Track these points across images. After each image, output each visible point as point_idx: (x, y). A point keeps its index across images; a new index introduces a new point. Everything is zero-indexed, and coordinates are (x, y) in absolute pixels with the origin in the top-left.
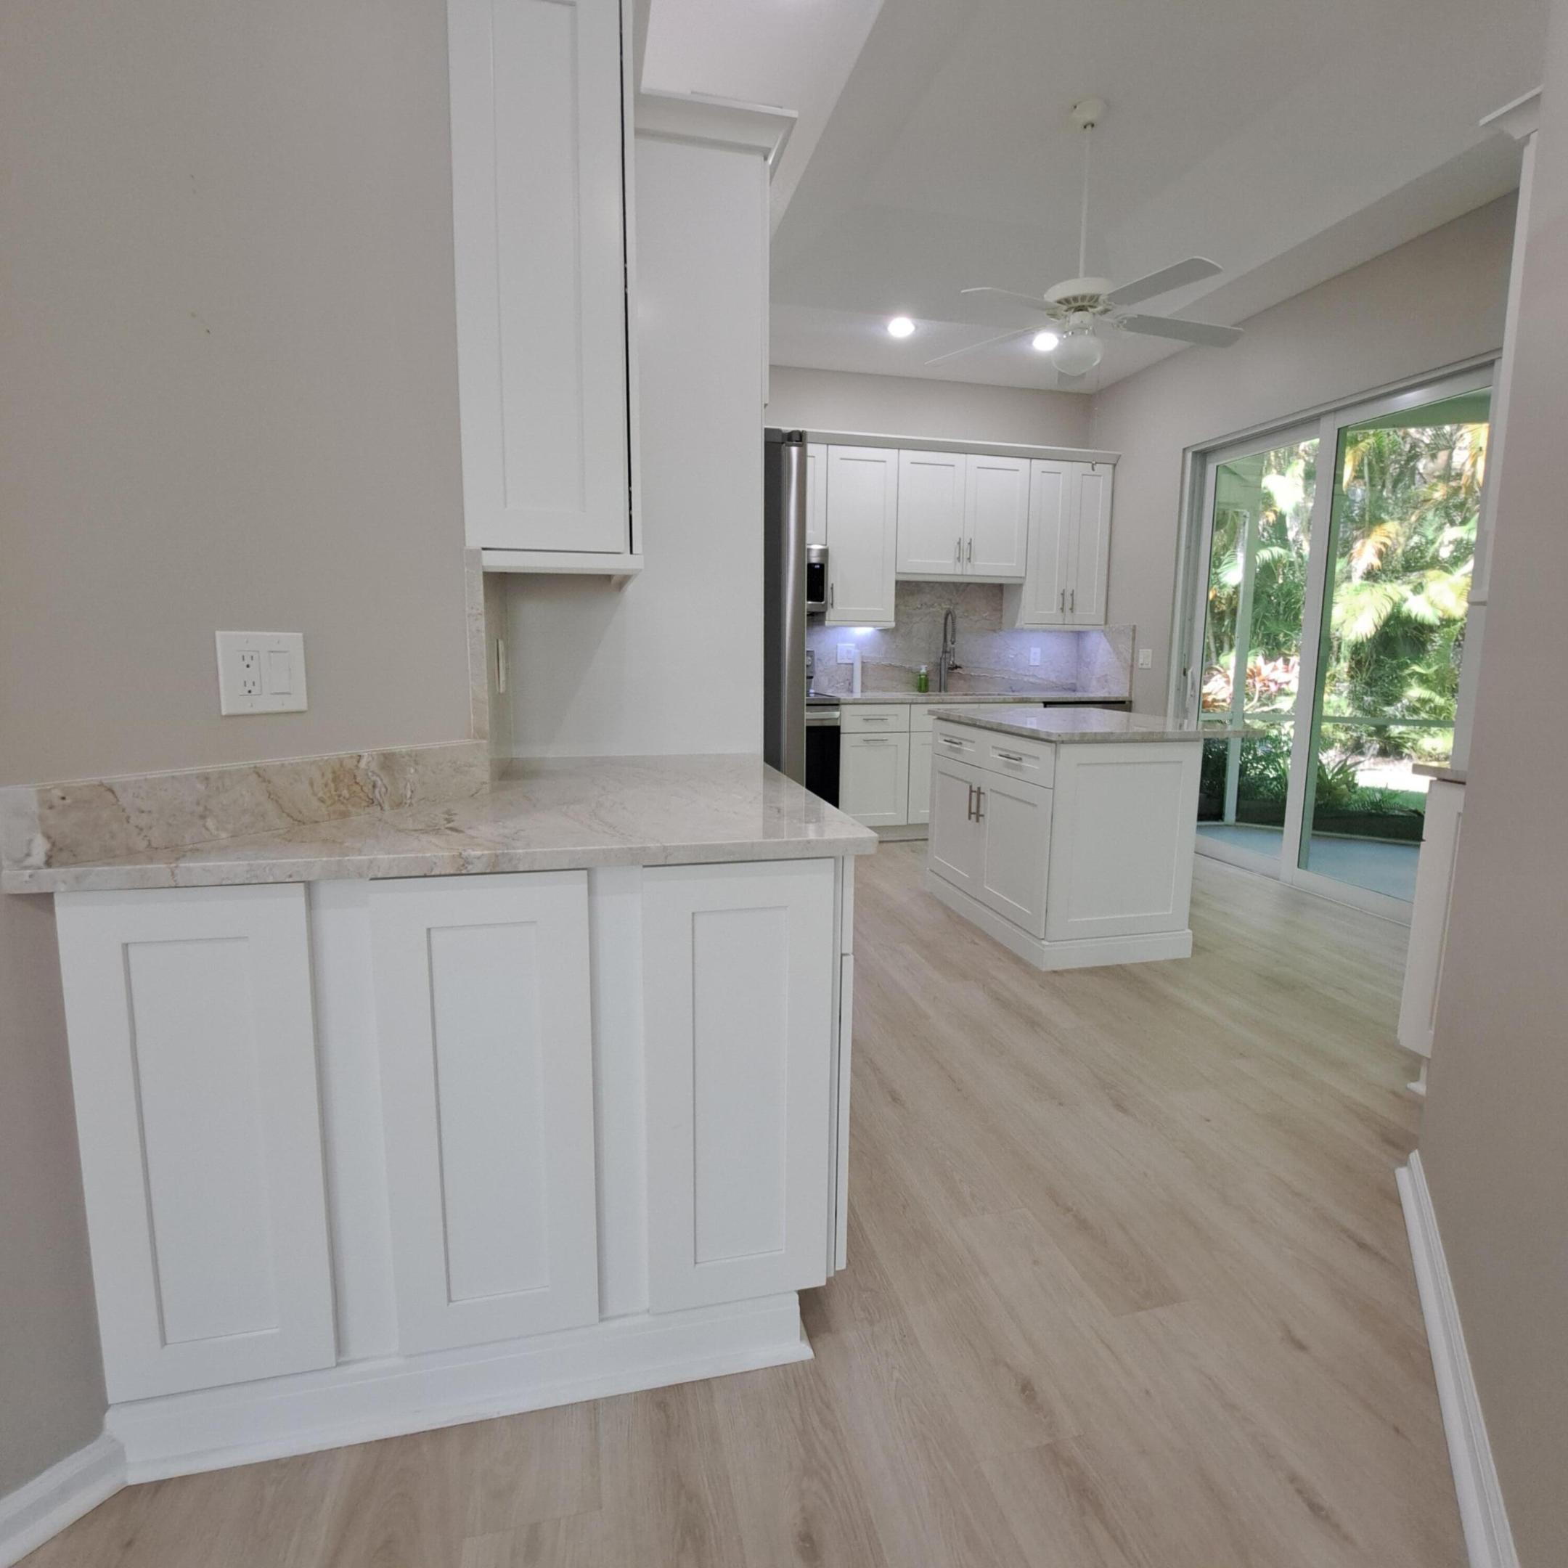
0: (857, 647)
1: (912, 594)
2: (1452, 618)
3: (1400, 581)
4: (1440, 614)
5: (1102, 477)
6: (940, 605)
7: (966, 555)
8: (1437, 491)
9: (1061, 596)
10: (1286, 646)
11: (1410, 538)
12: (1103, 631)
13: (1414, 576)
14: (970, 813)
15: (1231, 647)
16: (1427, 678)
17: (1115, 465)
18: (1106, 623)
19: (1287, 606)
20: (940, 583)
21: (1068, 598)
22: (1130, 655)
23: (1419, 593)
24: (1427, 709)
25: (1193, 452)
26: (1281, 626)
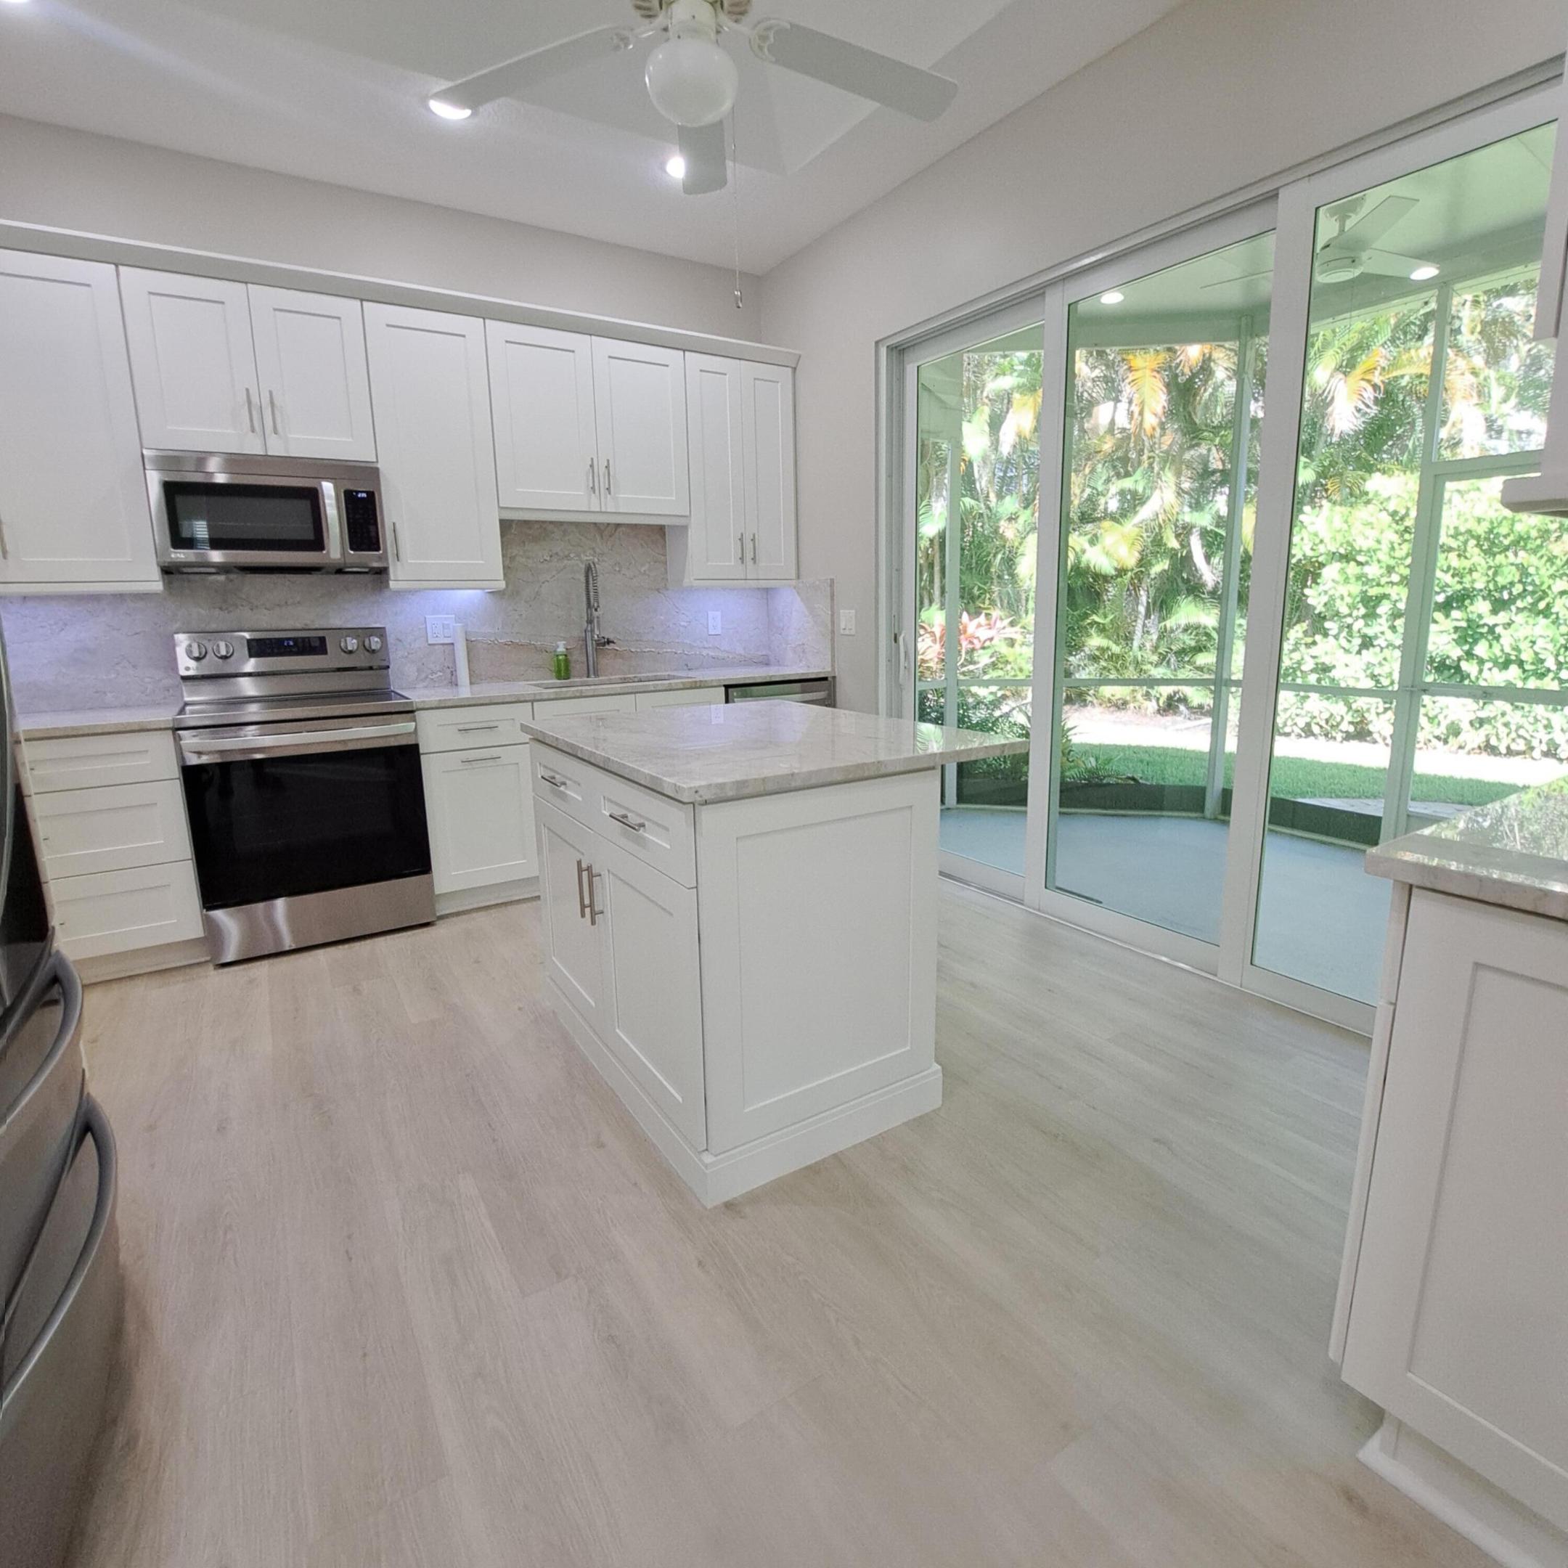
0: (458, 619)
1: (535, 540)
2: (1125, 567)
3: (1077, 533)
4: (1115, 564)
5: (779, 384)
6: (578, 556)
7: (604, 485)
8: (1106, 443)
9: (739, 543)
10: (980, 600)
11: (1083, 491)
12: (795, 588)
13: (1089, 527)
14: (583, 907)
15: (931, 602)
16: (1104, 628)
17: (794, 369)
18: (798, 577)
19: (979, 558)
20: (577, 524)
21: (749, 545)
22: (829, 618)
23: (1094, 545)
24: (1106, 657)
25: (888, 347)
26: (974, 579)
